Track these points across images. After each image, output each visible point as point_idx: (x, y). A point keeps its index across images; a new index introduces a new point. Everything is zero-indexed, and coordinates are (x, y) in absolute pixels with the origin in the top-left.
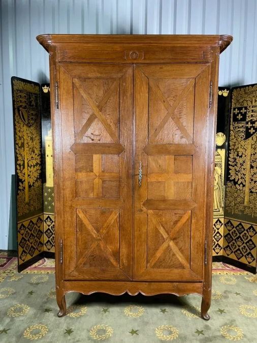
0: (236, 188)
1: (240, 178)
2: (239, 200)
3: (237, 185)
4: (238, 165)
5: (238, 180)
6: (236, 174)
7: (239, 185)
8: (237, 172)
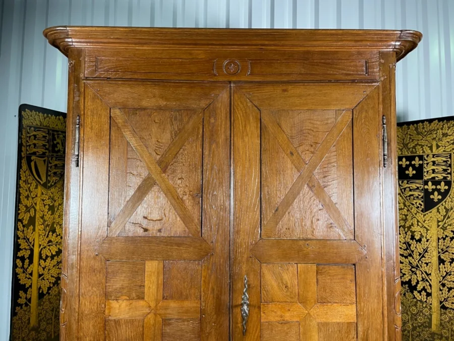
0: (415, 298)
1: (420, 279)
2: (421, 319)
3: (415, 293)
4: (414, 256)
5: (418, 283)
6: (413, 272)
7: (420, 292)
8: (413, 267)
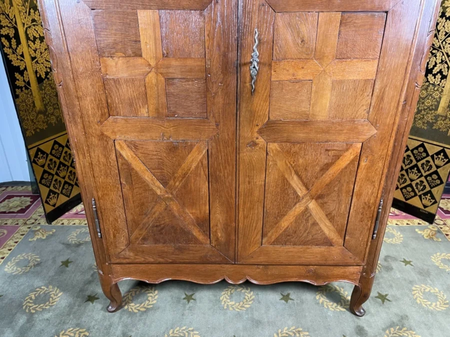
0: (428, 81)
1: (438, 61)
2: (428, 102)
3: (430, 76)
4: (439, 37)
5: (435, 66)
6: (433, 54)
7: (434, 75)
8: (434, 49)
